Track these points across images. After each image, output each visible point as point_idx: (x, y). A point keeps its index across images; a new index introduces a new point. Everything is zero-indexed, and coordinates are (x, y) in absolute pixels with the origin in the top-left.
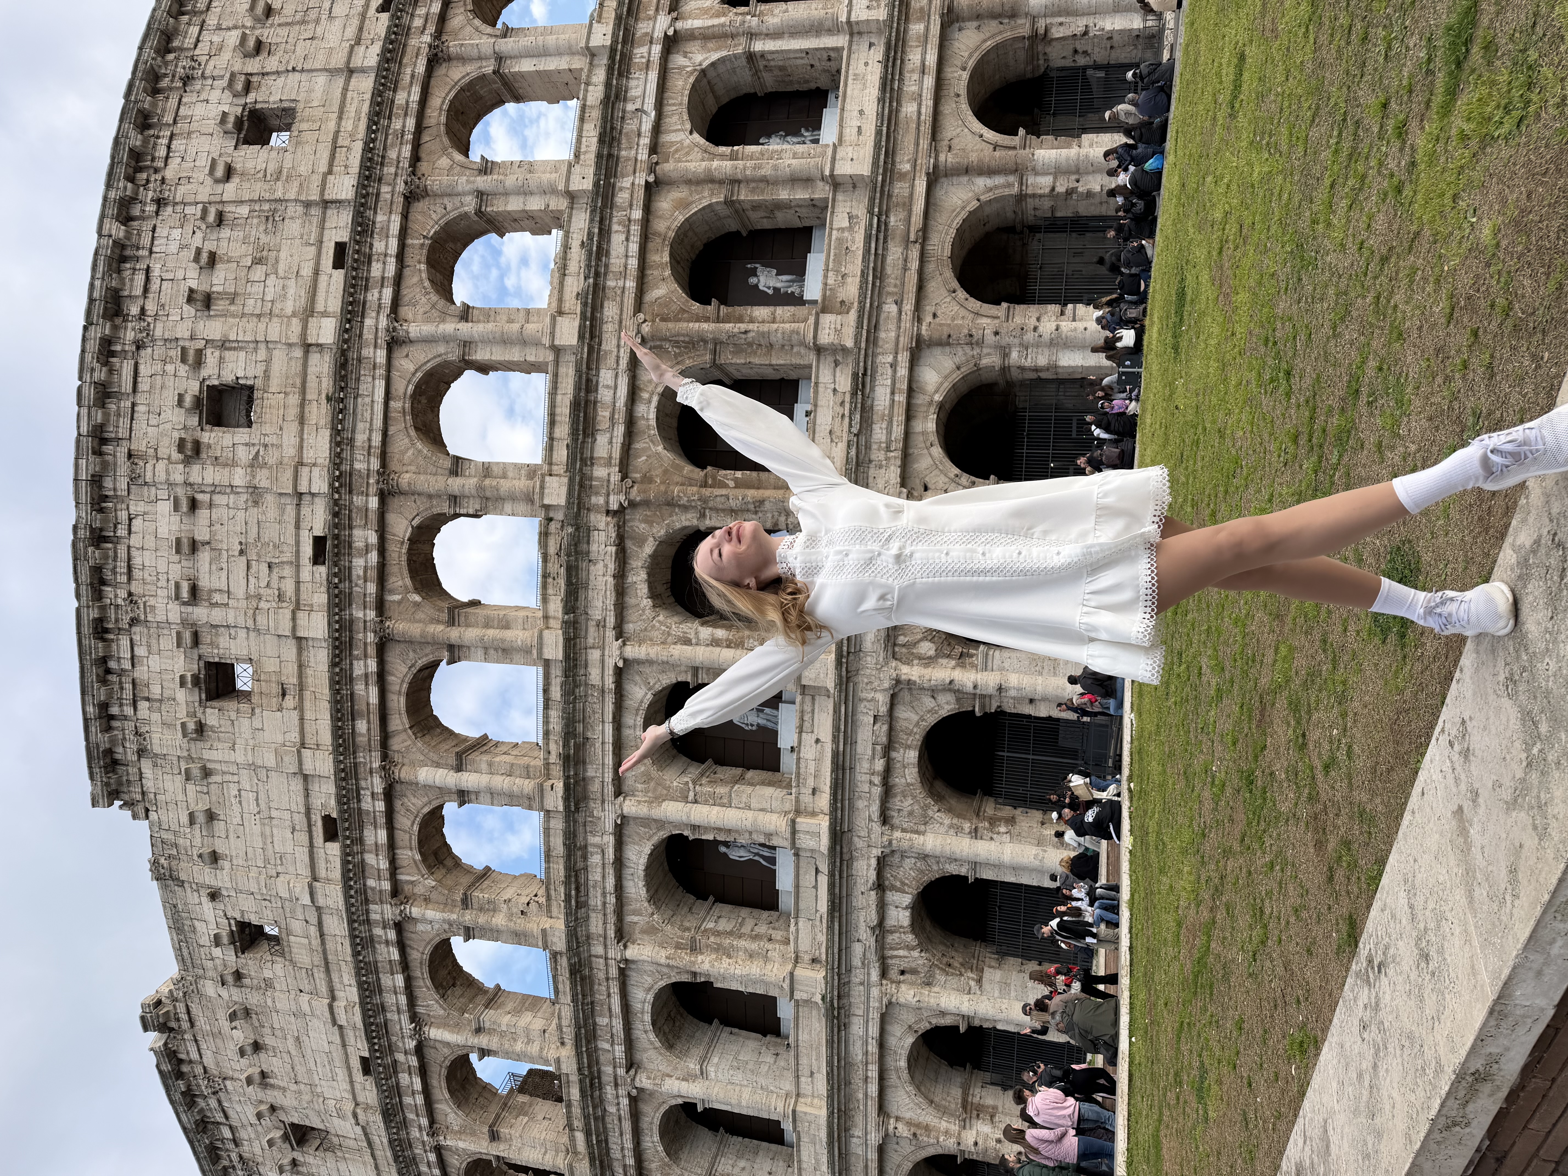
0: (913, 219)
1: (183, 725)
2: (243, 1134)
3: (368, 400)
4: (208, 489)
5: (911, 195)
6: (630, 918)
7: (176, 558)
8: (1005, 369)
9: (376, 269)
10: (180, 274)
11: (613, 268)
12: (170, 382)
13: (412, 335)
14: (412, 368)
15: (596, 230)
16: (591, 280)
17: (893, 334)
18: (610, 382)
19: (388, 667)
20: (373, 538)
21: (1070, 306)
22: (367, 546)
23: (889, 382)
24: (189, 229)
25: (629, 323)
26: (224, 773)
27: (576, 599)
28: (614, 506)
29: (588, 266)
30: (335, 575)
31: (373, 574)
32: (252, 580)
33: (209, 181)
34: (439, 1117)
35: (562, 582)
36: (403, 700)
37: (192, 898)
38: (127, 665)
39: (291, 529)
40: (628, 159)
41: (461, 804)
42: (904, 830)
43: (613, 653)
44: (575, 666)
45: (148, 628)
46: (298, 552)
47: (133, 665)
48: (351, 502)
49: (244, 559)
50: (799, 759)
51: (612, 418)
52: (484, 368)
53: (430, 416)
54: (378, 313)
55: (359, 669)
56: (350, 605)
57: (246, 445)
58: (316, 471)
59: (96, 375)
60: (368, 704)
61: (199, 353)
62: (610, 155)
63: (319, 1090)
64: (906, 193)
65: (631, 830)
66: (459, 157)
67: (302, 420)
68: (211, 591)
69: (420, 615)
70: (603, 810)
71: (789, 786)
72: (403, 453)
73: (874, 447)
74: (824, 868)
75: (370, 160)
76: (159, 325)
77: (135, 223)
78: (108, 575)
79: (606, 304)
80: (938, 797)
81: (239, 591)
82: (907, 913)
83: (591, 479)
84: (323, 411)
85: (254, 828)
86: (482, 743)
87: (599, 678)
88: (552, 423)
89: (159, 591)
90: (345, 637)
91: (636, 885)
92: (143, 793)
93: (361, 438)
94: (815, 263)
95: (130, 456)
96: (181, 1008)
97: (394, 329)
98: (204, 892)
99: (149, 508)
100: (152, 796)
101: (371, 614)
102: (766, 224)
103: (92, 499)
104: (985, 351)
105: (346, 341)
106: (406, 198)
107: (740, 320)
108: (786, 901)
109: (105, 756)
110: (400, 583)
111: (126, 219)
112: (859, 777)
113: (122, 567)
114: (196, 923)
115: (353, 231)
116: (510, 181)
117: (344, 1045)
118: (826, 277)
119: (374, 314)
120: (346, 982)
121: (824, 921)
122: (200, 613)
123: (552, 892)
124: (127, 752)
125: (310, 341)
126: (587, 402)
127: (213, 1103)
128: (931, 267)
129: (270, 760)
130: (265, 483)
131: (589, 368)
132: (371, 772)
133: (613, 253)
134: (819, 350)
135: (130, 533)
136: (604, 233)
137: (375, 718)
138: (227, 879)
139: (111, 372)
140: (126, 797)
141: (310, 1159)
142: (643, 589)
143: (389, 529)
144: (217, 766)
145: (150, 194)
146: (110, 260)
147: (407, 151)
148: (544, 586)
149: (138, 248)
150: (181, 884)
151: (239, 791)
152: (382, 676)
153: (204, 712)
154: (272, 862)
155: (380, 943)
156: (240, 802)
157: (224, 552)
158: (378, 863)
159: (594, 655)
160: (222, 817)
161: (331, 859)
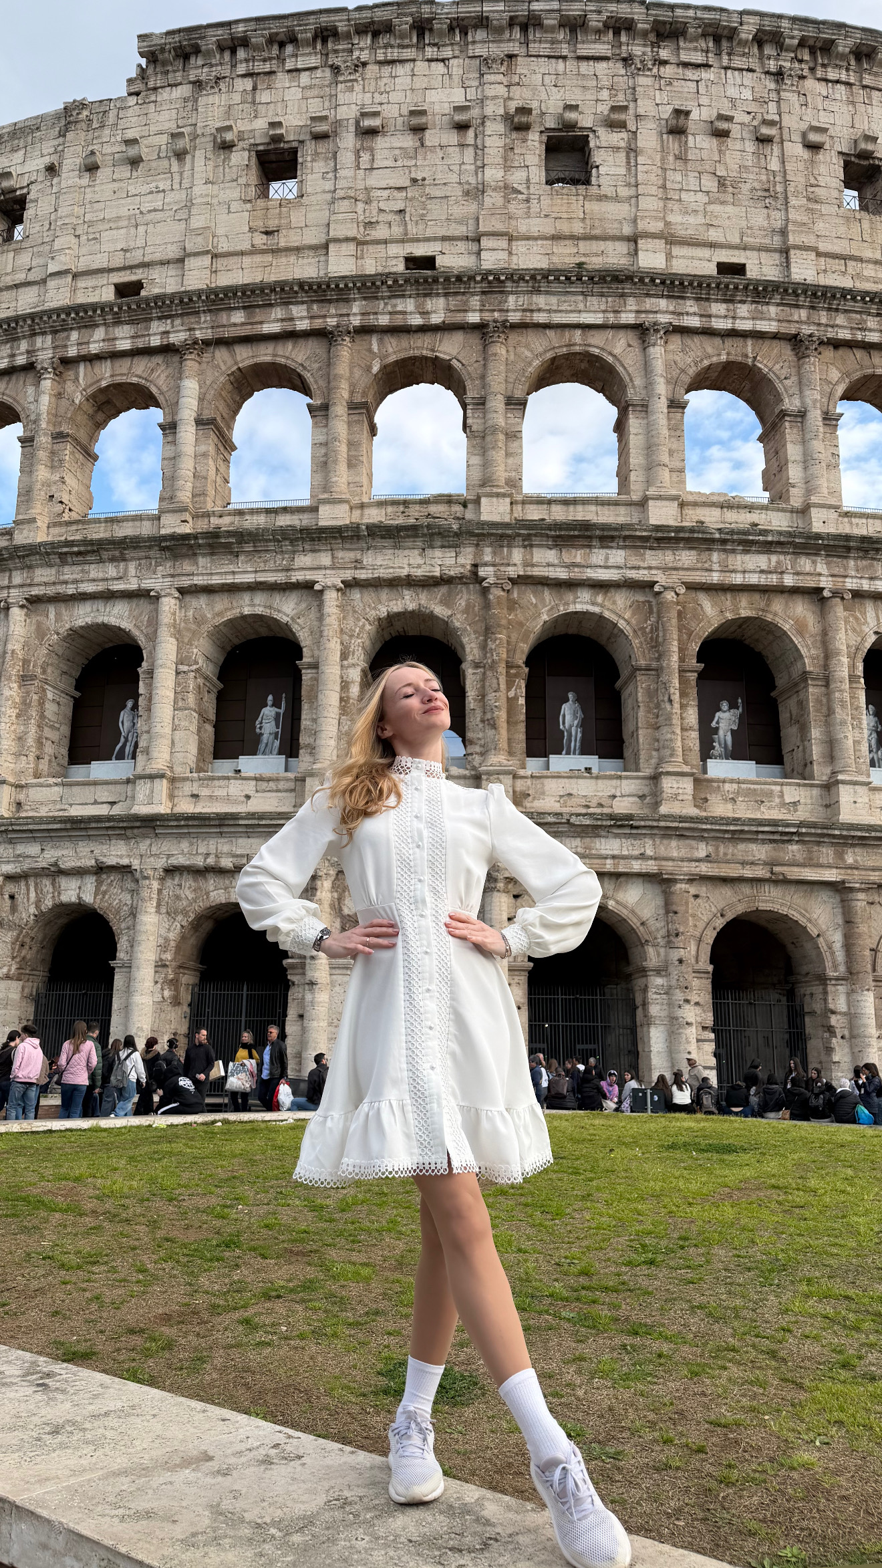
0: (796, 869)
1: (229, 128)
3: (581, 306)
4: (479, 142)
5: (821, 866)
6: (52, 610)
7: (405, 112)
8: (643, 972)
9: (718, 308)
10: (704, 100)
11: (731, 557)
12: (591, 95)
13: (651, 349)
14: (617, 351)
15: (770, 538)
16: (717, 536)
17: (675, 854)
18: (611, 562)
19: (302, 343)
20: (436, 319)
21: (712, 1036)
22: (428, 313)
23: (625, 853)
24: (753, 107)
25: (674, 578)
26: (181, 174)
27: (383, 537)
28: (482, 572)
29: (732, 532)
30: (396, 281)
31: (399, 321)
32: (386, 193)
33: (804, 126)
35: (400, 521)
36: (268, 359)
37: (48, 147)
38: (289, 65)
39: (442, 232)
40: (846, 568)
41: (162, 427)
42: (160, 891)
43: (329, 579)
44: (313, 540)
45: (329, 86)
46: (418, 240)
47: (289, 71)
48: (473, 294)
49: (407, 183)
50: (228, 778)
51: (574, 565)
52: (620, 427)
53: (568, 373)
54: (673, 313)
55: (298, 311)
56: (365, 298)
57: (528, 180)
58: (504, 255)
59: (594, 16)
60: (261, 323)
61: (622, 125)
62: (849, 549)
64: (823, 860)
65: (144, 605)
66: (840, 390)
67: (556, 238)
68: (372, 150)
69: (358, 373)
70: (163, 576)
71: (199, 770)
72: (527, 346)
74: (117, 810)
75: (834, 296)
76: (649, 81)
77: (756, 50)
78: (384, 39)
79: (693, 552)
80: (196, 925)
81: (374, 180)
82: (74, 899)
83: (510, 546)
84: (567, 260)
85: (125, 208)
86: (228, 446)
87: (302, 565)
88: (566, 502)
89: (369, 95)
90: (331, 295)
91: (87, 615)
92: (155, 89)
93: (541, 301)
94: (746, 770)
95: (511, 57)
97: (657, 331)
98: (54, 159)
99: (456, 79)
100: (153, 98)
101: (356, 321)
102: (784, 717)
103: (463, 19)
104: (662, 951)
105: (641, 280)
106: (795, 336)
107: (683, 694)
108: (79, 772)
109: (192, 46)
110: (390, 350)
111: (760, 40)
112: (212, 842)
113: (393, 54)
114: (23, 152)
115: (758, 282)
116: (817, 445)
118: (732, 781)
119: (671, 308)
121: (61, 814)
122: (348, 140)
123: (74, 527)
124: (198, 69)
125: (640, 242)
126: (590, 537)
128: (746, 890)
129: (197, 222)
130: (488, 201)
131: (626, 538)
132: (190, 330)
133: (747, 557)
134: (655, 778)
135: (430, 60)
136: (768, 547)
137: (249, 331)
138: (70, 182)
139: (598, 32)
140: (150, 71)
142: (397, 606)
143: (447, 335)
144: (188, 166)
145: (787, 65)
146: (716, 25)
147: (844, 334)
148: (394, 503)
150: (62, 134)
151: (164, 191)
152: (291, 335)
153: (244, 149)
154: (90, 230)
155: (12, 348)
156: (151, 193)
157: (413, 162)
158: (95, 342)
159: (325, 559)
160: (134, 173)
161: (97, 292)
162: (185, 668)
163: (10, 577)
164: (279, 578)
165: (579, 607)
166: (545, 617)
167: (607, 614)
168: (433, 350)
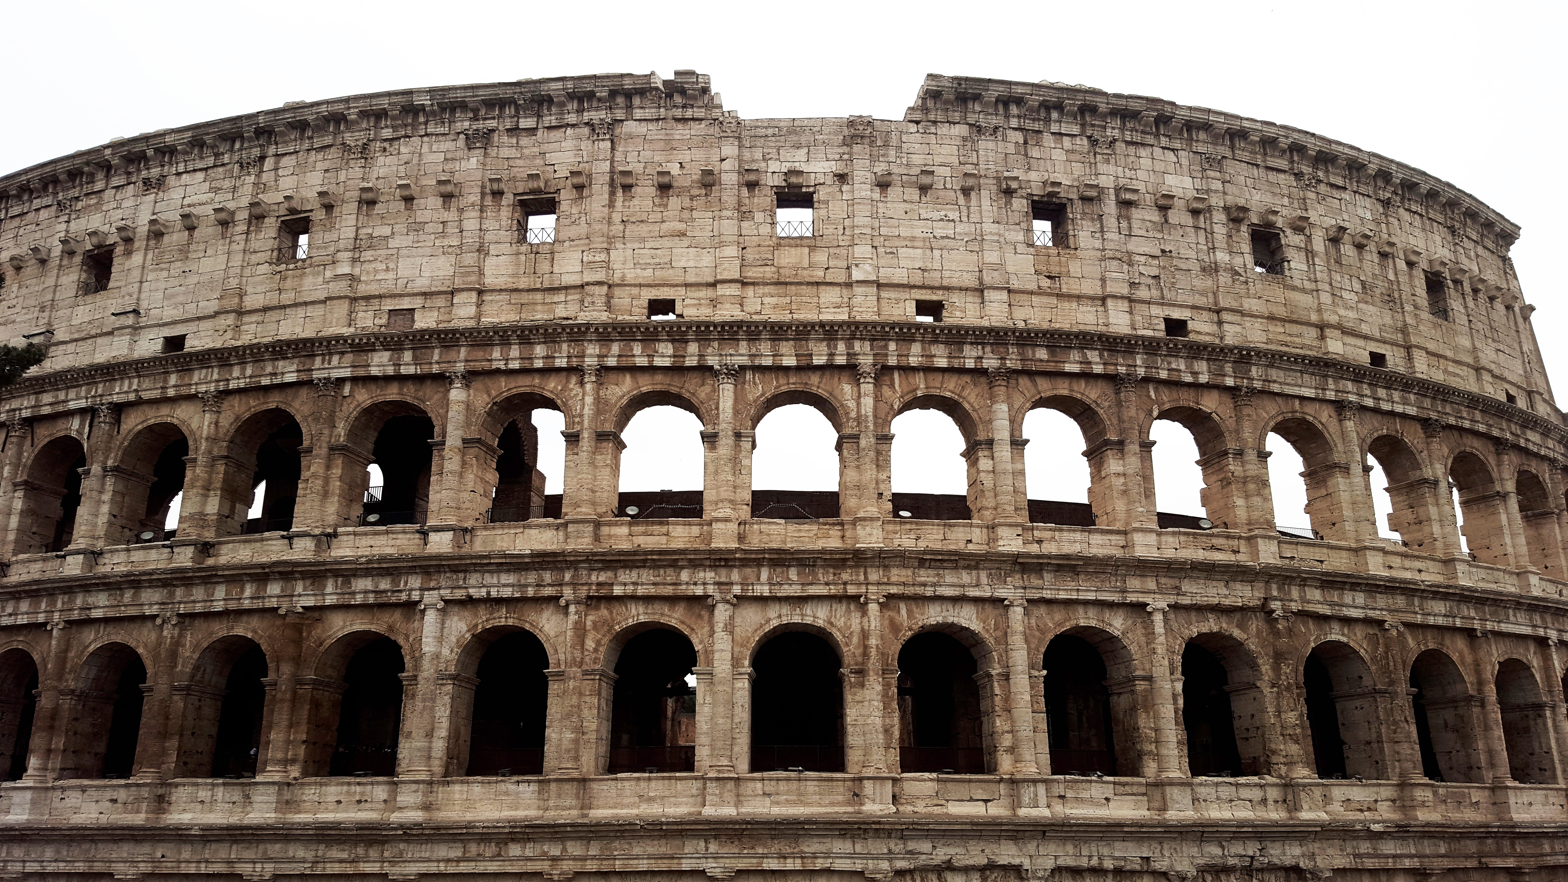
0: (1493, 859)
2: (525, 141)
3: (1300, 381)
4: (1208, 228)
5: (1504, 856)
6: (905, 608)
7: (1151, 191)
9: (1382, 393)
11: (1426, 604)
12: (1277, 201)
13: (1346, 422)
14: (1324, 420)
15: (1450, 591)
17: (1429, 852)
18: (1357, 603)
19: (1092, 380)
20: (1201, 379)
22: (1196, 373)
23: (1399, 852)
24: (1372, 226)
25: (1394, 618)
26: (968, 207)
28: (1271, 605)
29: (1432, 585)
31: (1174, 377)
32: (1143, 259)
34: (612, 376)
36: (1066, 392)
37: (834, 152)
38: (1054, 128)
39: (1190, 300)
40: (1488, 614)
43: (1156, 602)
45: (1089, 154)
46: (1174, 305)
47: (1053, 133)
48: (1227, 362)
49: (1159, 253)
51: (1334, 603)
54: (1358, 394)
55: (1093, 356)
56: (1146, 354)
57: (1244, 265)
58: (1238, 329)
59: (1282, 139)
60: (1064, 362)
61: (1303, 231)
62: (1488, 599)
63: (619, 245)
64: (1506, 852)
65: (994, 611)
66: (1450, 463)
67: (1271, 318)
68: (1129, 219)
69: (1142, 416)
70: (1014, 588)
72: (1263, 408)
73: (1355, 843)
75: (1448, 392)
76: (1312, 195)
77: (1374, 183)
78: (1129, 124)
79: (1404, 599)
81: (1133, 246)
83: (1291, 586)
85: (918, 230)
87: (1135, 589)
89: (1120, 169)
90: (1123, 348)
91: (938, 614)
92: (935, 122)
93: (1273, 373)
95: (1223, 158)
96: (700, 113)
97: (1348, 407)
98: (841, 165)
99: (1185, 169)
101: (1141, 372)
103: (1193, 121)
105: (1341, 367)
106: (1426, 420)
109: (973, 93)
110: (1164, 399)
111: (1377, 175)
113: (1137, 137)
114: (806, 150)
115: (1400, 373)
117: (686, 285)
119: (1356, 390)
120: (767, 300)
124: (976, 115)
125: (1325, 330)
127: (572, 118)
129: (990, 257)
130: (1221, 280)
132: (1000, 359)
133: (1433, 603)
134: (1402, 785)
135: (1164, 148)
137: (1051, 367)
138: (863, 194)
139: (1282, 151)
140: (930, 105)
141: (505, 213)
142: (1204, 628)
143: (1206, 393)
144: (974, 202)
145: (1390, 196)
147: (1451, 420)
148: (1186, 534)
149: (1357, 182)
150: (847, 144)
151: (953, 220)
152: (1087, 376)
153: (1022, 197)
154: (886, 243)
155: (828, 346)
156: (942, 220)
157: (1160, 236)
158: (914, 356)
159: (1151, 584)
160: (923, 198)
161: (901, 304)
162: (1036, 673)
163: (865, 574)
164: (1115, 598)
165: (1334, 637)
166: (1313, 645)
167: (1352, 644)
168: (1198, 403)
